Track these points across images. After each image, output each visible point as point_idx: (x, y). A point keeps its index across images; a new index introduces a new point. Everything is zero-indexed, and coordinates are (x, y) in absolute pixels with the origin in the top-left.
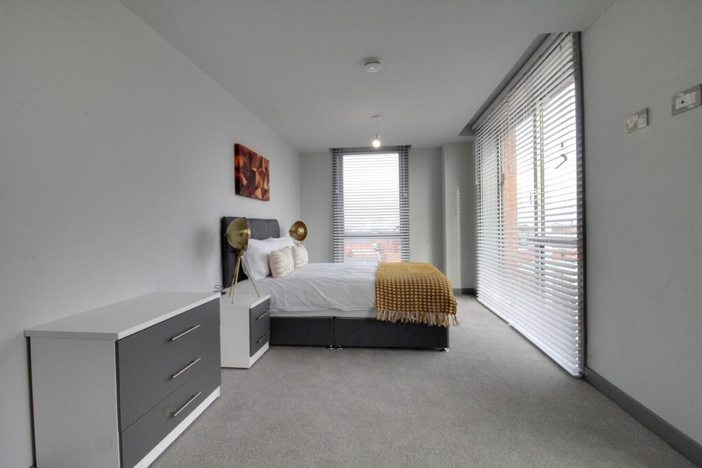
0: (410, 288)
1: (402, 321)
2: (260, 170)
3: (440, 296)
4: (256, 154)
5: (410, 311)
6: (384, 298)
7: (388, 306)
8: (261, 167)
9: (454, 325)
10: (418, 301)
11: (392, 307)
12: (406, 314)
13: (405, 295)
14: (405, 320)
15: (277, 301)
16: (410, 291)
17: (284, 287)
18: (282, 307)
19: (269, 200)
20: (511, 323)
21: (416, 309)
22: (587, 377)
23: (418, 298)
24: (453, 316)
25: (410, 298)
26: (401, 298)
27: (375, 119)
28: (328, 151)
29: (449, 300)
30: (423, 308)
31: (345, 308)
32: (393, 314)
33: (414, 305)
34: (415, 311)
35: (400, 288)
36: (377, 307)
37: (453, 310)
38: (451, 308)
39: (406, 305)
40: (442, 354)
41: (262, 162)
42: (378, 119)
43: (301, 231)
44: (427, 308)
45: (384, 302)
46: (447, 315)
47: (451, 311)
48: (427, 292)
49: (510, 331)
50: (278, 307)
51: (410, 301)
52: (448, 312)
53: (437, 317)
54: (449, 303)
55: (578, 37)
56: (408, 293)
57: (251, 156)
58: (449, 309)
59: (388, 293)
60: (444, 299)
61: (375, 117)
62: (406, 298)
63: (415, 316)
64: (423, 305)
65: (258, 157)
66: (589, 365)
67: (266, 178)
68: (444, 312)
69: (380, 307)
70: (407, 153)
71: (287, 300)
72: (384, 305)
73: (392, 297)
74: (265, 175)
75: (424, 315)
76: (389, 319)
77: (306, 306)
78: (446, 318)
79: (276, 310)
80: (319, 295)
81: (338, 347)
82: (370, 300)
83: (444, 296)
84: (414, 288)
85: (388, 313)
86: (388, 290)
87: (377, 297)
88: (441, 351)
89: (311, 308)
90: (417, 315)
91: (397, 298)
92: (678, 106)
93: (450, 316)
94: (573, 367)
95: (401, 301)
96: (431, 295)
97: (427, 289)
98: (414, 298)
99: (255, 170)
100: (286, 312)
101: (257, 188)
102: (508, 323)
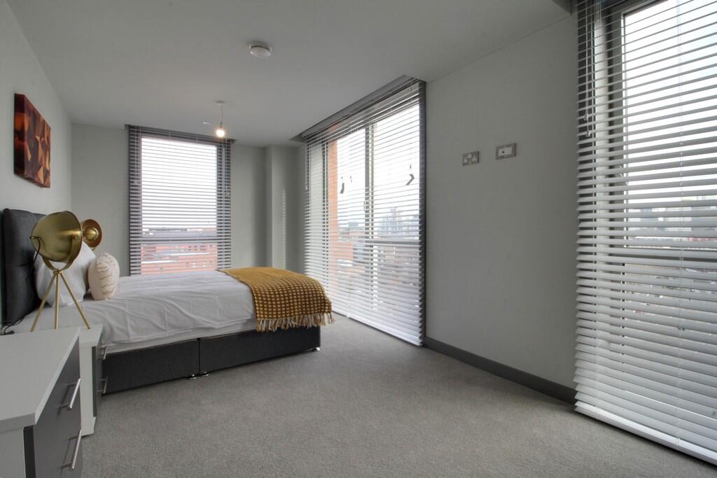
0: (288, 293)
1: (283, 327)
2: (43, 139)
3: (317, 297)
4: (40, 115)
5: (291, 316)
6: (263, 307)
7: (268, 315)
8: (44, 137)
9: (329, 323)
10: (298, 305)
11: (272, 315)
12: (286, 320)
13: (285, 300)
14: (285, 326)
15: (116, 331)
16: (289, 296)
17: (126, 310)
18: (124, 338)
19: (49, 187)
20: (349, 315)
21: (296, 314)
22: (427, 343)
23: (298, 302)
24: (329, 314)
25: (289, 303)
26: (281, 304)
27: (220, 104)
28: (123, 127)
29: (325, 300)
30: (302, 311)
31: (217, 325)
32: (274, 322)
33: (294, 309)
34: (295, 315)
35: (279, 294)
36: (257, 317)
37: (329, 309)
38: (327, 308)
39: (286, 310)
40: (313, 354)
41: (43, 128)
42: (223, 104)
43: (94, 233)
44: (306, 311)
45: (264, 311)
46: (323, 314)
47: (327, 311)
48: (305, 295)
49: (351, 321)
50: (116, 339)
51: (290, 306)
52: (324, 312)
53: (315, 318)
54: (325, 303)
55: (423, 85)
56: (287, 298)
57: (35, 116)
58: (325, 309)
59: (267, 300)
60: (321, 300)
61: (219, 102)
62: (285, 304)
63: (295, 320)
64: (302, 308)
65: (41, 120)
66: (428, 335)
67: (48, 153)
68: (321, 312)
69: (260, 317)
70: (229, 147)
71: (132, 326)
72: (264, 314)
73: (272, 304)
74: (47, 148)
75: (304, 317)
76: (270, 329)
77: (163, 330)
78: (322, 317)
79: (112, 345)
80: (182, 313)
81: (204, 374)
82: (246, 310)
83: (320, 297)
84: (292, 293)
85: (268, 322)
86: (266, 297)
87: (255, 307)
88: (313, 351)
89: (171, 332)
90: (297, 319)
91: (276, 305)
92: (500, 154)
93: (325, 314)
94: (415, 339)
95: (281, 308)
96: (309, 298)
97: (304, 292)
98: (293, 302)
99: (38, 138)
100: (131, 344)
101: (40, 167)
102: (345, 316)
